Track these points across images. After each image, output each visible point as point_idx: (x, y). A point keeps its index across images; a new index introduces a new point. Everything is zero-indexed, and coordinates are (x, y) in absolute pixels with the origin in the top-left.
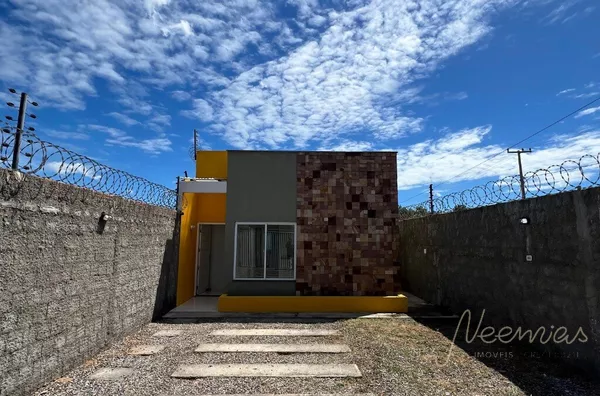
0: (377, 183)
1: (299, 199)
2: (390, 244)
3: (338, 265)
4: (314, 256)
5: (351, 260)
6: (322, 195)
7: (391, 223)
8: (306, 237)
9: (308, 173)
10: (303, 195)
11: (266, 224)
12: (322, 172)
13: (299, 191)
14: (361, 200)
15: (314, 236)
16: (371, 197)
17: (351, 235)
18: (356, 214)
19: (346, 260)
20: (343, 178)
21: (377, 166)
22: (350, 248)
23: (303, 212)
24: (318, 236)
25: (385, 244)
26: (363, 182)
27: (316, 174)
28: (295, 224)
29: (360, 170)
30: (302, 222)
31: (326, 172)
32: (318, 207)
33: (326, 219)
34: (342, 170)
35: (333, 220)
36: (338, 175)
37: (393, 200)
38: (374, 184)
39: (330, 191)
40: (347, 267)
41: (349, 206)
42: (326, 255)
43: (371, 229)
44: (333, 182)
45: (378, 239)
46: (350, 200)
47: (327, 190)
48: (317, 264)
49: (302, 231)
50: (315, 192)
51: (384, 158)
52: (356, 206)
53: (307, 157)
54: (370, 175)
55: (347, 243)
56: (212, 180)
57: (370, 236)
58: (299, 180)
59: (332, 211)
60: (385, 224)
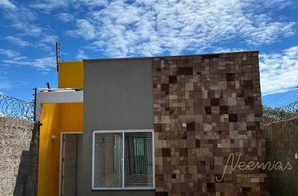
0: (238, 85)
1: (155, 106)
2: (255, 149)
3: (198, 173)
4: (173, 164)
5: (212, 167)
6: (179, 101)
7: (254, 127)
8: (164, 144)
9: (164, 79)
10: (160, 101)
11: (123, 131)
12: (178, 78)
13: (156, 97)
14: (221, 104)
15: (172, 142)
16: (232, 100)
17: (211, 141)
18: (216, 119)
19: (208, 168)
20: (200, 81)
21: (237, 67)
22: (211, 155)
23: (160, 119)
24: (176, 143)
25: (250, 150)
26: (222, 85)
27: (173, 79)
28: (153, 131)
29: (219, 73)
30: (159, 128)
31: (183, 76)
32: (175, 113)
33: (184, 125)
34: (199, 73)
35: (191, 126)
36: (195, 78)
37: (255, 103)
38: (234, 86)
39: (187, 96)
40: (208, 175)
41: (208, 110)
42: (185, 163)
43: (233, 134)
44: (190, 87)
45: (241, 145)
46: (209, 105)
47: (183, 95)
48: (177, 172)
49: (160, 138)
50: (171, 97)
51: (245, 59)
52: (215, 110)
53: (163, 62)
54: (230, 77)
55: (207, 149)
56: (69, 90)
57: (232, 141)
58: (155, 86)
59: (190, 116)
60: (249, 128)
